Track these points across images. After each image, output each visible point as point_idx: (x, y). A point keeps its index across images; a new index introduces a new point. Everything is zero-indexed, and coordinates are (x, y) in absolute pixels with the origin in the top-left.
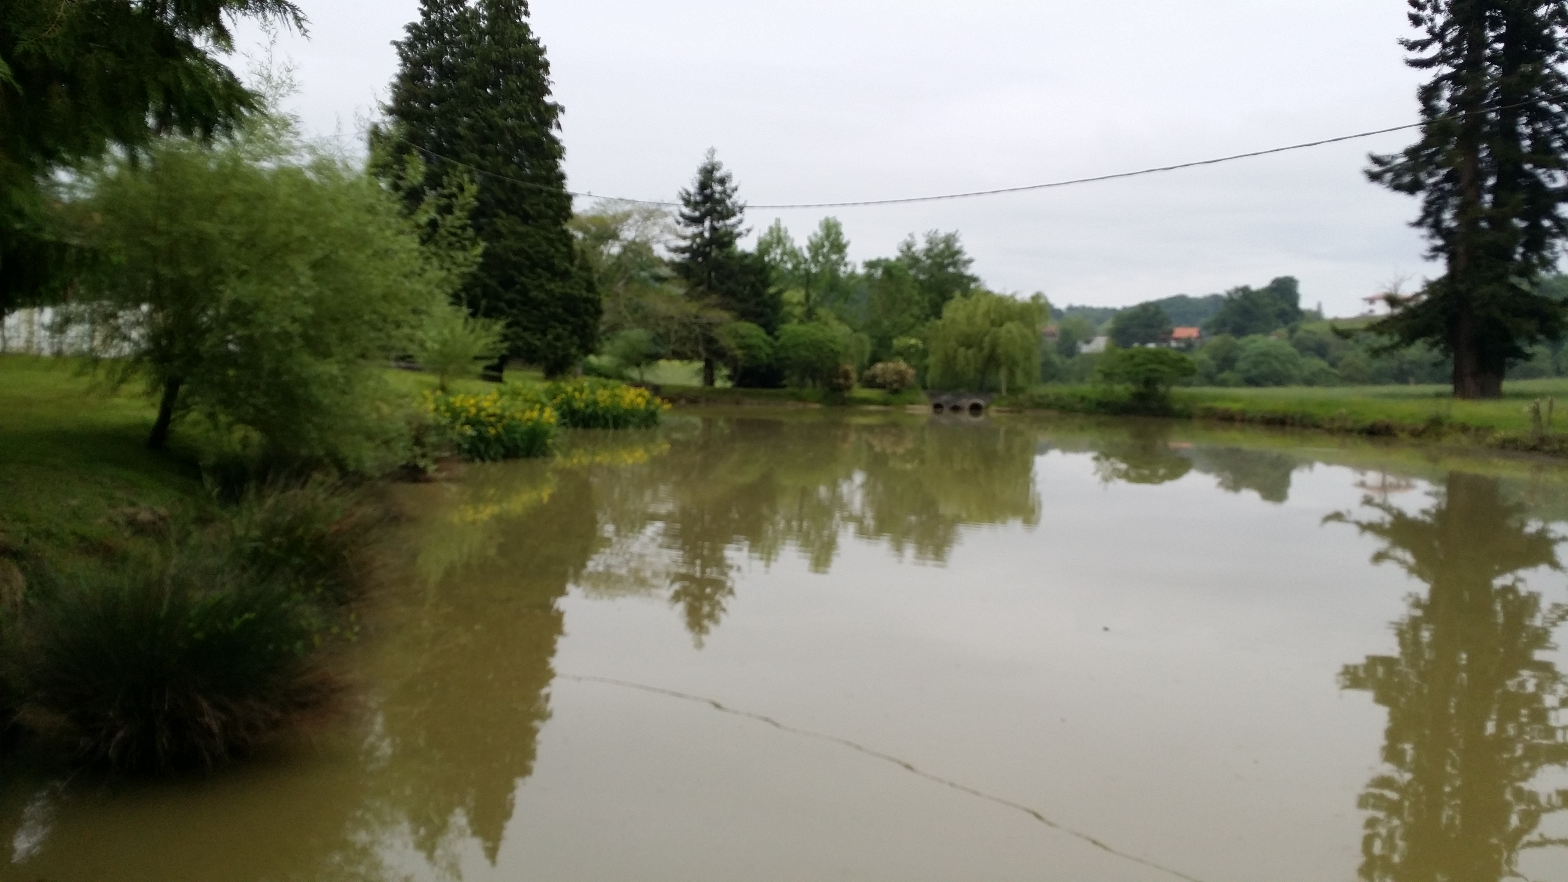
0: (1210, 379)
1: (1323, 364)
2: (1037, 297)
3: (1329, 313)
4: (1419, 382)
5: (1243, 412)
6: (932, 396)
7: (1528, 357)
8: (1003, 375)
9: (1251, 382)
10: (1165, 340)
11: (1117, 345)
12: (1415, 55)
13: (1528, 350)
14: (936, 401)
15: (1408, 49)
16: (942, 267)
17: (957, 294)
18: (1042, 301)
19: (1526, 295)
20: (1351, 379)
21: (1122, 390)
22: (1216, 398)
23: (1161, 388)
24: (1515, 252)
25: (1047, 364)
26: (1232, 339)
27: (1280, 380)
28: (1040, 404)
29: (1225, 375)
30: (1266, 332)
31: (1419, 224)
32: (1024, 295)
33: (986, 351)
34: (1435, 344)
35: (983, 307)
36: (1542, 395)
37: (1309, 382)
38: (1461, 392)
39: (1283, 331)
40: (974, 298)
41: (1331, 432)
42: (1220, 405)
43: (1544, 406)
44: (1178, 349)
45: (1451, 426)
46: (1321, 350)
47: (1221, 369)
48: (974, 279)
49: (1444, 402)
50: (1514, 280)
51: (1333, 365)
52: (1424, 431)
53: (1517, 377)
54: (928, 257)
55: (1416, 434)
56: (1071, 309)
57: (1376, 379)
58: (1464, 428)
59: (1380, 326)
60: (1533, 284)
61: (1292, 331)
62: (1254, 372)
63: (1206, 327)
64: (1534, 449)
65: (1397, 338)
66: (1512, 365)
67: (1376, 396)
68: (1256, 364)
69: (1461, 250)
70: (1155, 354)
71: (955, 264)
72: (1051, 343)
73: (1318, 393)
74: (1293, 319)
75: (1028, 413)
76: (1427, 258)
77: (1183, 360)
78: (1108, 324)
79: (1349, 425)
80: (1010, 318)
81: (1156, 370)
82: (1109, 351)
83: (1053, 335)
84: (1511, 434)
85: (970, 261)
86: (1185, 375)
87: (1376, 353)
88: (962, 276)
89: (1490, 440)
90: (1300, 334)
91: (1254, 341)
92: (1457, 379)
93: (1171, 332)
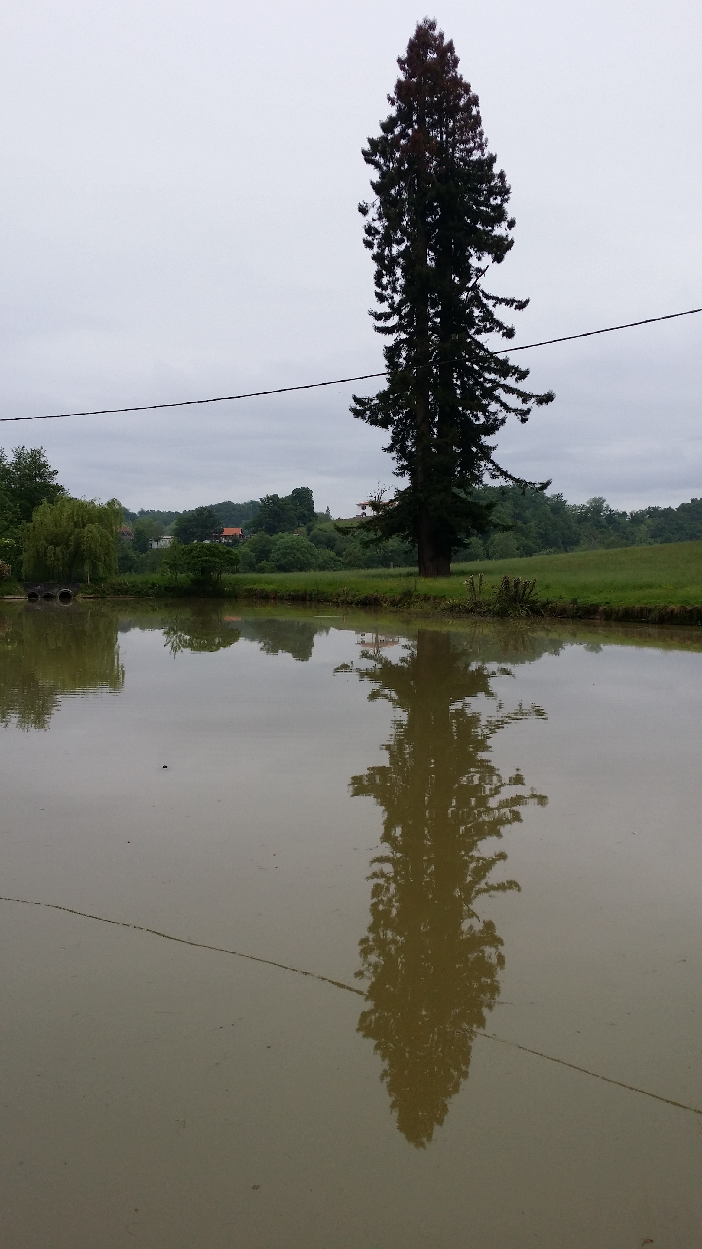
0: (252, 567)
1: (333, 554)
2: (112, 503)
3: (334, 516)
4: (397, 565)
5: (276, 592)
6: (27, 587)
7: (466, 546)
8: (87, 568)
9: (282, 568)
10: (217, 538)
11: (179, 542)
12: (381, 324)
13: (467, 541)
14: (30, 591)
15: (376, 319)
16: (31, 478)
17: (45, 500)
18: (117, 507)
19: (463, 501)
20: (350, 565)
21: (184, 577)
22: (255, 582)
23: (214, 576)
24: (455, 471)
25: (125, 558)
26: (266, 536)
27: (302, 567)
28: (120, 591)
29: (262, 564)
30: (291, 531)
31: (390, 449)
32: (102, 501)
33: (72, 549)
34: (405, 538)
35: (67, 510)
36: (475, 573)
37: (322, 568)
38: (424, 572)
39: (303, 529)
40: (59, 504)
41: (337, 604)
42: (259, 587)
43: (476, 581)
44: (228, 544)
45: (418, 597)
46: (330, 544)
47: (260, 561)
48: (59, 488)
49: (412, 579)
50: (456, 490)
51: (339, 554)
52: (400, 601)
53: (460, 561)
54: (17, 470)
55: (394, 603)
56: (142, 513)
57: (369, 564)
58: (426, 598)
59: (366, 525)
60: (468, 493)
61: (309, 530)
62: (284, 561)
63: (247, 527)
64: (471, 611)
65: (379, 533)
66: (456, 552)
67: (368, 576)
68: (285, 555)
69: (419, 468)
70: (208, 548)
71: (41, 476)
72: (127, 541)
73: (328, 575)
74: (310, 521)
75: (109, 598)
76: (397, 475)
77: (229, 552)
78: (173, 526)
79: (349, 599)
80: (91, 521)
81: (210, 562)
82: (173, 546)
83: (129, 534)
84: (456, 601)
85: (55, 473)
86: (232, 565)
87: (366, 544)
88: (49, 486)
89: (443, 606)
90: (315, 531)
91: (282, 538)
92: (420, 563)
93: (222, 531)
